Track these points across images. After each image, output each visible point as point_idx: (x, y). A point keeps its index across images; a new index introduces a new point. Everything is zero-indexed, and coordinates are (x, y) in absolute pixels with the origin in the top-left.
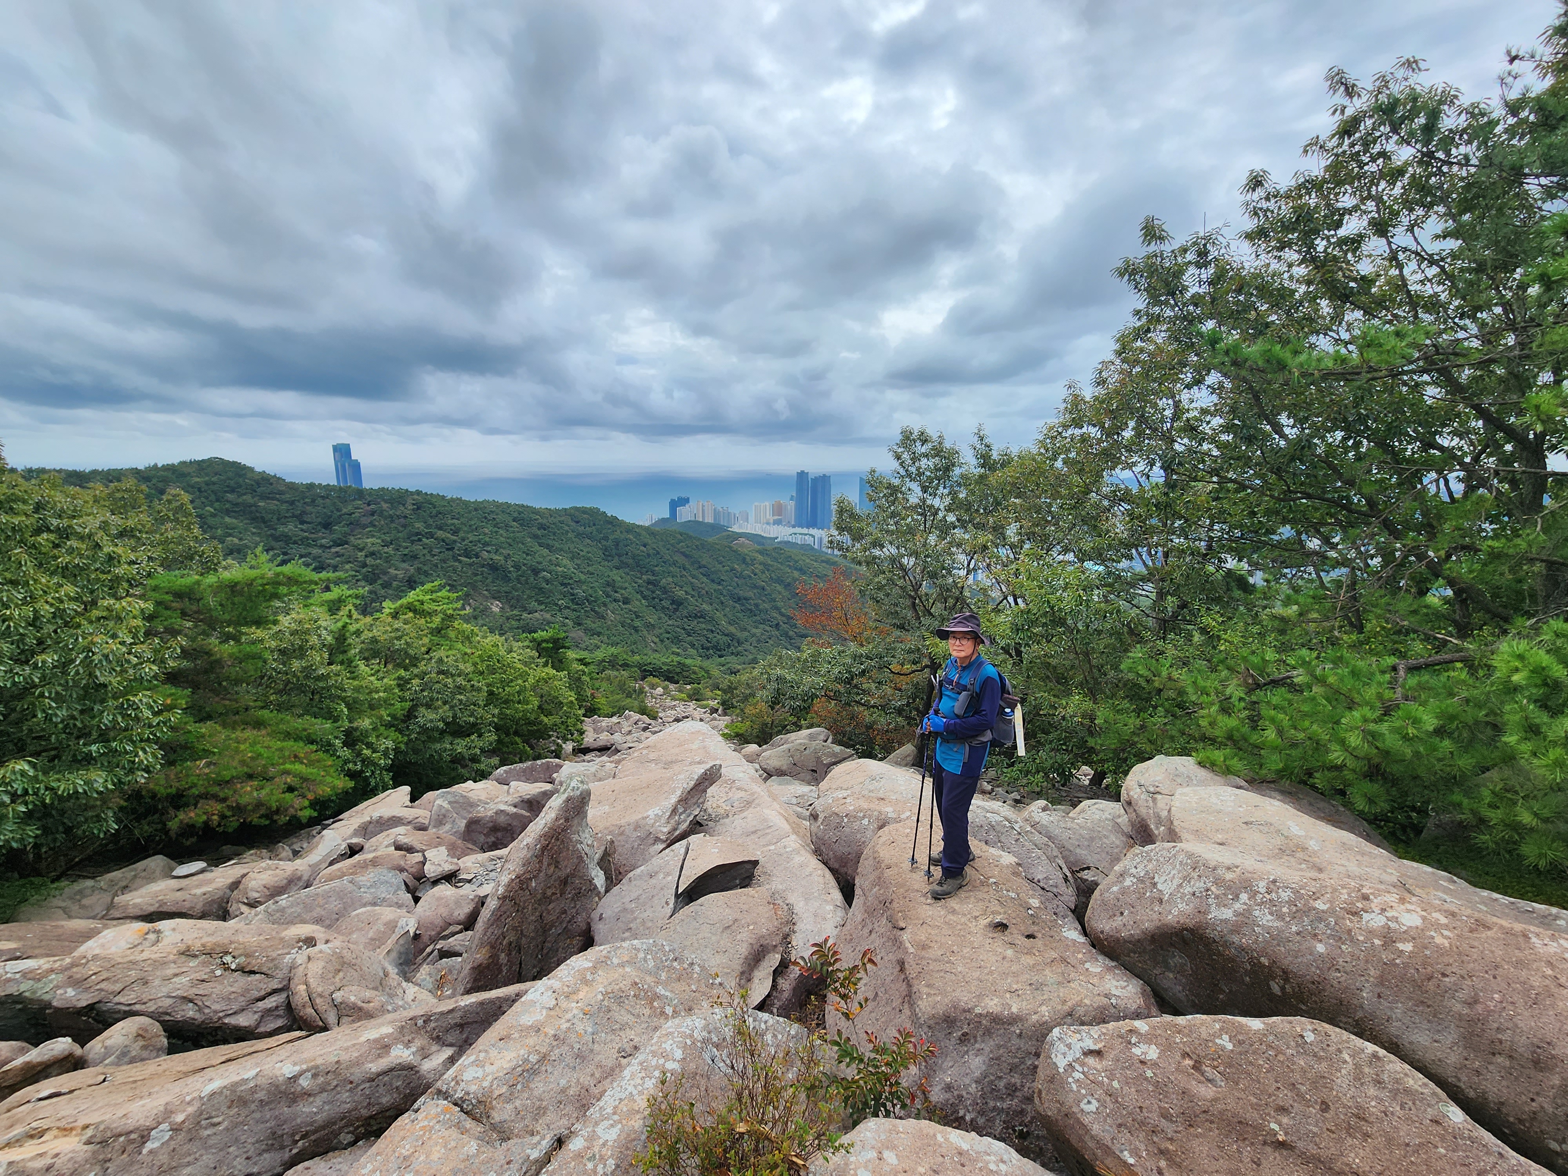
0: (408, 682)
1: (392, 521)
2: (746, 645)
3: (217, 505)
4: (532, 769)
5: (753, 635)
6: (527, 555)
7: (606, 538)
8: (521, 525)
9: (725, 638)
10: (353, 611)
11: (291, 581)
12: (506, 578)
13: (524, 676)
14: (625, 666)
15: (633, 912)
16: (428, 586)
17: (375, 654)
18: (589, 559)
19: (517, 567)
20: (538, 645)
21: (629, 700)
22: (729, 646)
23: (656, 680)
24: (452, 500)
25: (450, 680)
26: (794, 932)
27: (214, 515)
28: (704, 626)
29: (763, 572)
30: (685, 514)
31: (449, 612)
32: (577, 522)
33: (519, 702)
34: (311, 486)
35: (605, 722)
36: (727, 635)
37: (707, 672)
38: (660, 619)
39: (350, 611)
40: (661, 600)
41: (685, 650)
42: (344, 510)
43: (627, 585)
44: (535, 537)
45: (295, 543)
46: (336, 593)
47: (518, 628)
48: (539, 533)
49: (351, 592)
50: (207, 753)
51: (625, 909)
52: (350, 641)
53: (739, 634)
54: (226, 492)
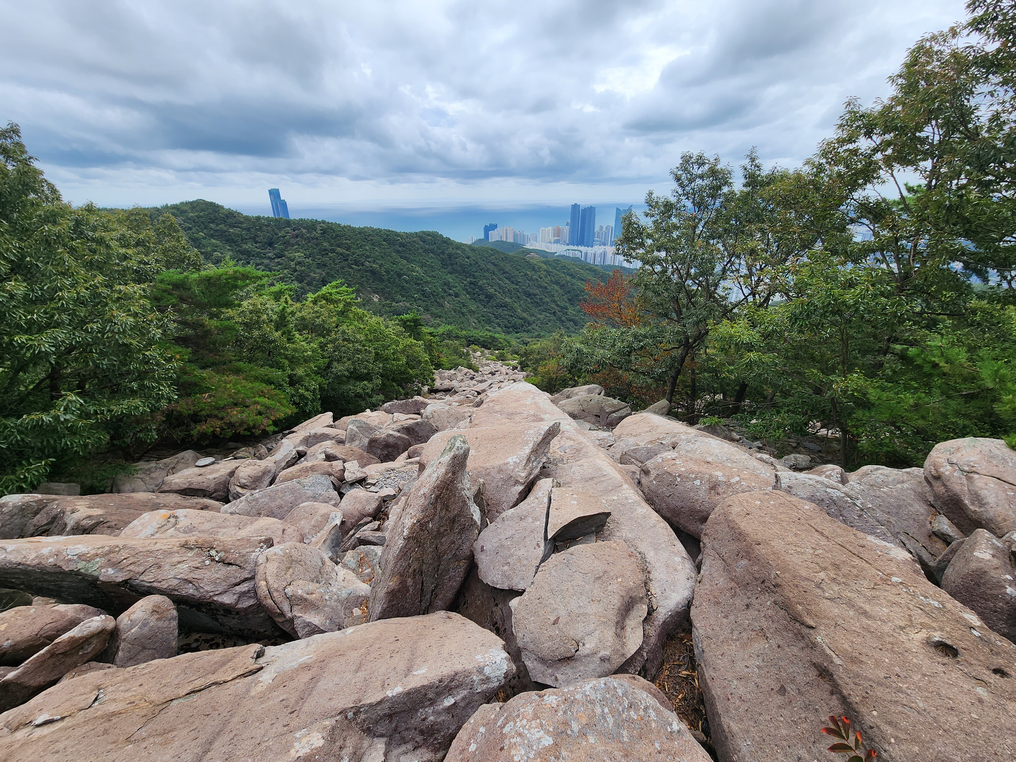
0: (325, 345)
1: (309, 242)
2: (534, 326)
3: (205, 231)
4: (406, 404)
5: (539, 319)
6: (394, 264)
7: (443, 253)
8: (389, 244)
9: (520, 321)
10: (289, 299)
11: (245, 277)
12: (381, 280)
13: (397, 343)
14: (457, 337)
15: (509, 549)
16: (334, 283)
17: (305, 327)
18: (432, 267)
19: (387, 272)
20: (404, 323)
21: (461, 360)
22: (523, 326)
23: (476, 347)
24: (345, 227)
25: (351, 345)
26: (651, 580)
27: (205, 238)
28: (506, 312)
29: (546, 277)
30: (494, 236)
31: (348, 300)
32: (424, 242)
33: (394, 360)
34: (258, 218)
35: (447, 373)
36: (521, 319)
37: (509, 342)
38: (478, 307)
39: (286, 299)
40: (479, 295)
41: (494, 328)
42: (280, 234)
43: (457, 284)
44: (398, 252)
45: (253, 256)
46: (277, 287)
47: (390, 312)
48: (400, 249)
49: (287, 287)
50: (208, 389)
51: (502, 546)
52: (288, 318)
53: (529, 318)
54: (209, 222)
